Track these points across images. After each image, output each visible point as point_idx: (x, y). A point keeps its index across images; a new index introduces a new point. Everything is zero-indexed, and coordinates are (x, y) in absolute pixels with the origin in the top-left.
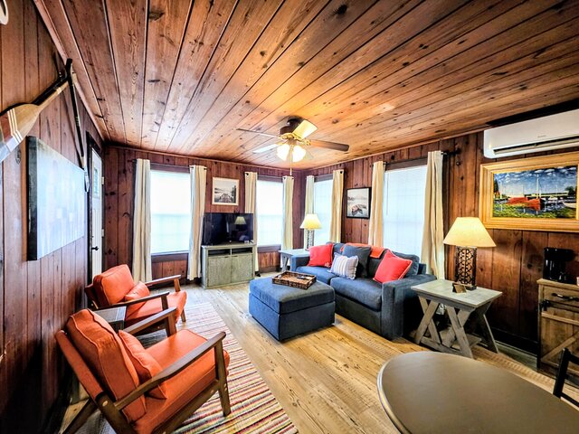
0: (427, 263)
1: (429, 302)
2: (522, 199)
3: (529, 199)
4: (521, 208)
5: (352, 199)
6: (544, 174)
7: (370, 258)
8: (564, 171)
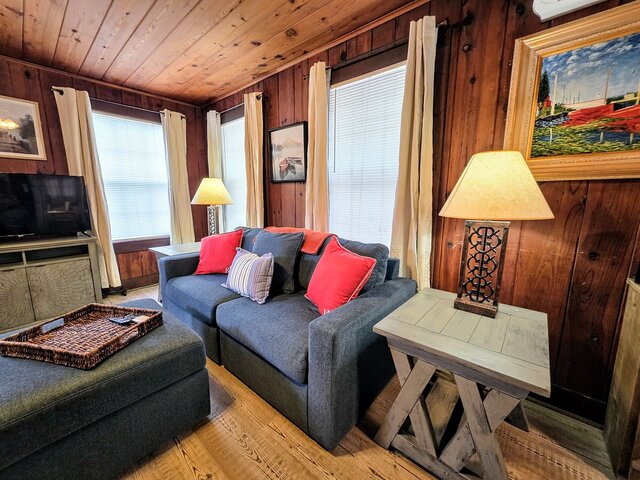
0: (400, 257)
1: (412, 361)
2: (597, 110)
3: (617, 107)
4: (596, 131)
5: (279, 148)
7: (300, 255)
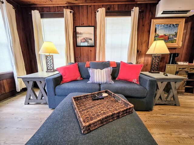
1: (162, 83)
2: (163, 36)
3: (165, 36)
5: (80, 34)
6: (170, 26)
8: (175, 25)
